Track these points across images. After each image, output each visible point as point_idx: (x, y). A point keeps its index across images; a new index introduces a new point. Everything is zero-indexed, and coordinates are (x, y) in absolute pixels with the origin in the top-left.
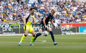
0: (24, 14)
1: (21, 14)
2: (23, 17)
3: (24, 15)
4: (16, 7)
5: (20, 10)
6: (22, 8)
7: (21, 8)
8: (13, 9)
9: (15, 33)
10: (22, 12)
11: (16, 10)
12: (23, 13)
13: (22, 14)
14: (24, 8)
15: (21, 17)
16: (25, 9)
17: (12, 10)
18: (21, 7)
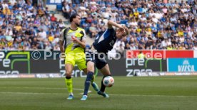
0: (39, 29)
1: (32, 28)
2: (36, 35)
3: (38, 31)
4: (21, 13)
5: (29, 19)
6: (35, 13)
7: (31, 14)
8: (14, 16)
9: (17, 72)
10: (33, 22)
11: (20, 18)
12: (36, 25)
13: (35, 27)
14: (40, 13)
15: (33, 36)
16: (42, 15)
17: (12, 17)
18: (32, 12)
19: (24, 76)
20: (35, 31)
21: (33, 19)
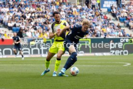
0: (96, 24)
2: (94, 28)
3: (96, 26)
4: (85, 14)
5: (90, 18)
6: (94, 14)
8: (80, 16)
9: (83, 52)
10: (93, 20)
11: (84, 17)
13: (94, 23)
15: (92, 28)
16: (98, 15)
18: (91, 13)
19: (87, 54)
20: (94, 25)
21: (92, 18)
